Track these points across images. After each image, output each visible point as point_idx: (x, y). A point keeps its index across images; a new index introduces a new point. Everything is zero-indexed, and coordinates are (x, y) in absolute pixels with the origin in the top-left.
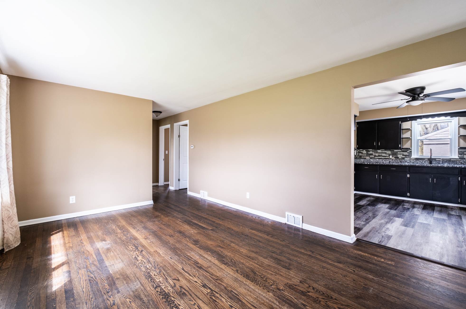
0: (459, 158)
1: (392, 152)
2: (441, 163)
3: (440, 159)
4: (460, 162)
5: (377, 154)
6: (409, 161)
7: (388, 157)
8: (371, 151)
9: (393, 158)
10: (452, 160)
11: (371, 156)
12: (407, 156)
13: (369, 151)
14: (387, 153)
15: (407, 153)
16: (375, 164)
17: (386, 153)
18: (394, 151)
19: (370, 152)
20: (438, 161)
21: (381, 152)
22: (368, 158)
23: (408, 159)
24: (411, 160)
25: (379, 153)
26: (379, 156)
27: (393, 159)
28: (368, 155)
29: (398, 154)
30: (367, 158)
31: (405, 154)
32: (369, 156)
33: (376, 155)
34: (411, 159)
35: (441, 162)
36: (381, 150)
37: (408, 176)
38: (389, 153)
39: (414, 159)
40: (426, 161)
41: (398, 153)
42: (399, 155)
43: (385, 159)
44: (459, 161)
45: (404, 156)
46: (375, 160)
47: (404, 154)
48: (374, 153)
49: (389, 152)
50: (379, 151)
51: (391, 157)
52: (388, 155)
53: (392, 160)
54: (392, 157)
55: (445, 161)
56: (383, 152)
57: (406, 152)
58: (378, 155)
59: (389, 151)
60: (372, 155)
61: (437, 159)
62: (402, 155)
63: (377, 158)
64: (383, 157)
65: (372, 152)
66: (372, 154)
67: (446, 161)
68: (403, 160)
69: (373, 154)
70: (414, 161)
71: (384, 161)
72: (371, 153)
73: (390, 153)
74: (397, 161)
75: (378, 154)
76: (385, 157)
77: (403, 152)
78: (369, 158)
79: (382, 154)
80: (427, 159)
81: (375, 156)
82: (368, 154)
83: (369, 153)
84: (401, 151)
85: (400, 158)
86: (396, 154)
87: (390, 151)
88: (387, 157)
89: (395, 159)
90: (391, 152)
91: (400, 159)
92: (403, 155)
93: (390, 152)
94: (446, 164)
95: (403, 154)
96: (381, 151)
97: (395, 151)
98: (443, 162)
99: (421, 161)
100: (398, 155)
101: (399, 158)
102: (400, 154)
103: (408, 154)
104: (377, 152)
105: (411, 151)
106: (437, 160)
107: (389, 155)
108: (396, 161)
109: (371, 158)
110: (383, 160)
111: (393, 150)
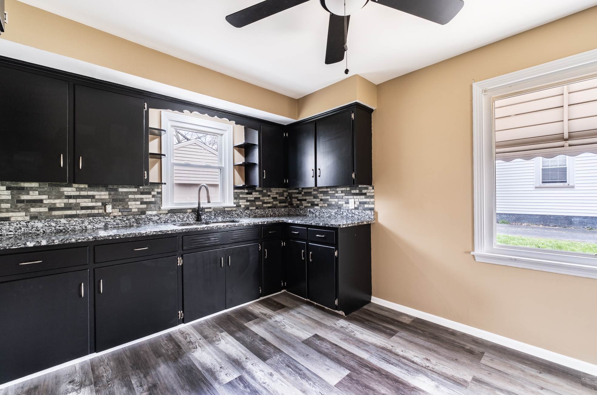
0: (235, 205)
1: (112, 193)
2: (213, 217)
3: (210, 208)
4: (236, 214)
5: (60, 203)
6: (158, 218)
7: (101, 211)
8: (32, 189)
9: (116, 212)
10: (226, 209)
11: (32, 210)
12: (152, 205)
13: (23, 189)
14: (97, 197)
15: (151, 196)
16: (73, 240)
17: (93, 197)
18: (116, 190)
19: (28, 194)
20: (208, 214)
21: (77, 193)
22: (20, 219)
23: (154, 213)
24: (160, 214)
25: (69, 197)
26: (68, 207)
27: (115, 214)
28: (19, 205)
29: (130, 200)
30: (12, 219)
31: (147, 200)
32: (26, 210)
33: (58, 206)
34: (161, 212)
35: (213, 214)
36: (76, 185)
37: (180, 262)
38: (103, 197)
39: (167, 212)
40: (190, 215)
41: (130, 196)
42: (133, 203)
43: (91, 218)
44: (235, 211)
45: (144, 206)
46: (53, 224)
47: (145, 200)
48: (49, 198)
49: (103, 193)
50: (68, 191)
51: (109, 208)
52: (100, 204)
53: (115, 217)
54: (113, 208)
55: (218, 212)
56: (83, 193)
57: (149, 193)
58: (63, 205)
59: (101, 191)
60: (41, 207)
61: (206, 210)
62: (139, 203)
63: (61, 217)
64: (83, 212)
65: (37, 192)
66: (41, 201)
67: (220, 213)
68: (143, 216)
69: (45, 202)
70: (166, 217)
71: (86, 224)
72: (34, 195)
73: (107, 197)
74: (127, 222)
75: (66, 201)
76: (89, 211)
77: (142, 193)
78: (28, 218)
79: (79, 201)
80: (191, 211)
81: (52, 208)
82: (22, 201)
83: (24, 197)
84: (135, 190)
85: (134, 212)
86: (122, 200)
87: (106, 190)
88: (96, 211)
89: (120, 214)
90: (109, 194)
91: (134, 214)
92: (142, 203)
93: (107, 193)
94: (219, 218)
95: (142, 199)
96: (75, 189)
97: (121, 190)
98: (215, 214)
99: (181, 216)
100: (129, 203)
101: (133, 210)
102: (135, 200)
103: (153, 200)
104: (60, 196)
105: (159, 190)
106: (207, 212)
107: (104, 205)
108: (125, 219)
109: (34, 217)
110: (83, 222)
111: (115, 187)
